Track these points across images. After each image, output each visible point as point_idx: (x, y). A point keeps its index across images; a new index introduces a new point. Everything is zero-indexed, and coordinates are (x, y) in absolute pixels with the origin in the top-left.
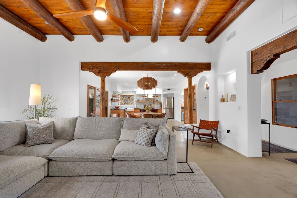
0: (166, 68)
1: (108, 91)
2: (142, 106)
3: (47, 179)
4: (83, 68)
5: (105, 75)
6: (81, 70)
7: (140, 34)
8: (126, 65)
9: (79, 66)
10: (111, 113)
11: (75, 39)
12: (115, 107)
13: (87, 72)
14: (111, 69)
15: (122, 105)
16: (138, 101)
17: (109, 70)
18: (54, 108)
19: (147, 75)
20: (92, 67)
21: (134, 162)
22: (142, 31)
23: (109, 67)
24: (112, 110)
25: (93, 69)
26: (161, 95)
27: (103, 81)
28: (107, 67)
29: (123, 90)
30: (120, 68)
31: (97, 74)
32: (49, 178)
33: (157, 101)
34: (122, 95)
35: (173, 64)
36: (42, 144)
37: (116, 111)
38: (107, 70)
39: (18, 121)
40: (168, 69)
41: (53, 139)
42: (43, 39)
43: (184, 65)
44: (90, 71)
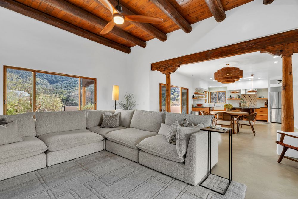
0: (240, 50)
1: (187, 88)
2: (237, 104)
3: (104, 151)
4: (153, 69)
5: (170, 72)
6: (152, 70)
7: (201, 18)
8: (188, 58)
9: (149, 67)
10: (193, 110)
11: (147, 45)
12: (197, 105)
13: (156, 72)
14: (174, 65)
15: (210, 103)
16: (231, 98)
17: (172, 67)
18: (134, 103)
19: (228, 65)
20: (159, 67)
21: (153, 156)
22: (202, 13)
23: (173, 63)
24: (193, 107)
25: (160, 68)
26: (266, 89)
27: (168, 78)
28: (171, 64)
29: (211, 87)
30: (183, 63)
31: (163, 72)
32: (106, 151)
33: (260, 98)
34: (210, 92)
35: (251, 42)
36: (108, 127)
37: (197, 109)
38: (171, 66)
39: (102, 111)
40: (243, 51)
41: (118, 125)
42: (128, 51)
43: (273, 38)
44: (158, 70)
